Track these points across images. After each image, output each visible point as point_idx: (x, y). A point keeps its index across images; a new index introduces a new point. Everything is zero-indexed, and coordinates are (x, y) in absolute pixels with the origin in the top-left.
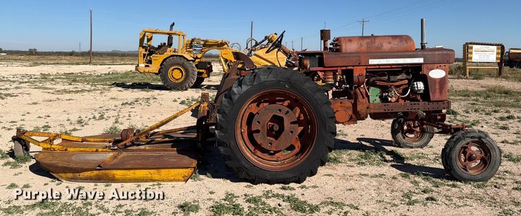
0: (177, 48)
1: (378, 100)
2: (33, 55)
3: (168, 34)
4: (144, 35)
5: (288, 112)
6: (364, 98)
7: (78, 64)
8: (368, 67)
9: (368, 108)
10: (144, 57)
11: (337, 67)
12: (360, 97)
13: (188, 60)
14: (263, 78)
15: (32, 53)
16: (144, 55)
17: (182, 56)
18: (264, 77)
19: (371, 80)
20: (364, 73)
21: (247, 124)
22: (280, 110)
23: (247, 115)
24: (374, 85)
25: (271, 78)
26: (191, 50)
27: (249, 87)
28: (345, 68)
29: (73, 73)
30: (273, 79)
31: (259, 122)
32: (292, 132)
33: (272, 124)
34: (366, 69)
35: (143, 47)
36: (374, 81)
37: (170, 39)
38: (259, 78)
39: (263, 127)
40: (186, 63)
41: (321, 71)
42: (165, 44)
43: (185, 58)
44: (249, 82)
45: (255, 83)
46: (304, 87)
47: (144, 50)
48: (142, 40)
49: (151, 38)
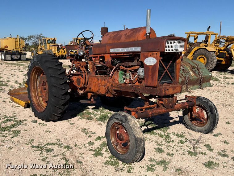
6: (111, 78)
9: (112, 85)
37: (207, 37)
40: (208, 53)
49: (197, 37)
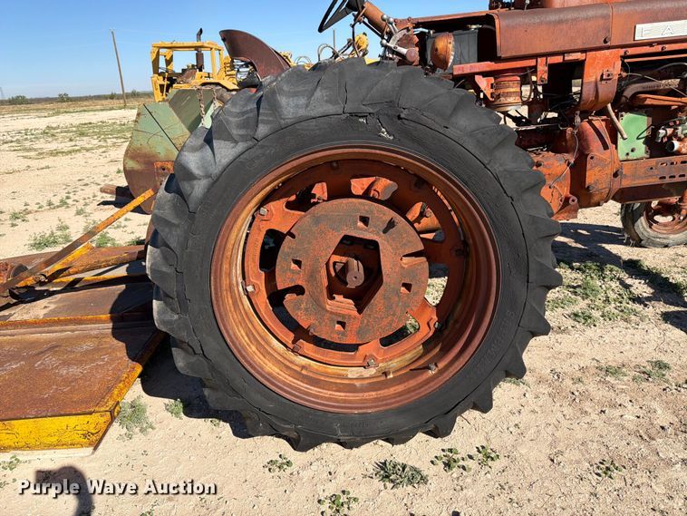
0: (211, 72)
1: (641, 149)
2: (64, 101)
3: (196, 48)
4: (158, 54)
5: (391, 224)
6: (606, 147)
7: (111, 109)
8: (631, 51)
9: (616, 175)
10: (162, 92)
11: (535, 56)
12: (595, 144)
13: (228, 90)
14: (291, 107)
15: (63, 99)
16: (162, 86)
17: (218, 84)
18: (293, 101)
19: (629, 92)
20: (616, 69)
21: (262, 267)
22: (365, 220)
23: (258, 239)
24: (634, 106)
25: (322, 104)
26: (233, 72)
27: (241, 147)
28: (559, 59)
29: (90, 123)
30: (330, 109)
31: (298, 263)
32: (408, 286)
33: (344, 259)
34: (624, 57)
35: (160, 74)
36: (634, 96)
37: (199, 57)
38: (275, 107)
39: (312, 276)
40: (225, 94)
41: (485, 74)
42: (193, 66)
43: (223, 87)
44: (240, 126)
45: (263, 130)
46: (451, 132)
47: (161, 78)
48: (156, 63)
49: (171, 59)
